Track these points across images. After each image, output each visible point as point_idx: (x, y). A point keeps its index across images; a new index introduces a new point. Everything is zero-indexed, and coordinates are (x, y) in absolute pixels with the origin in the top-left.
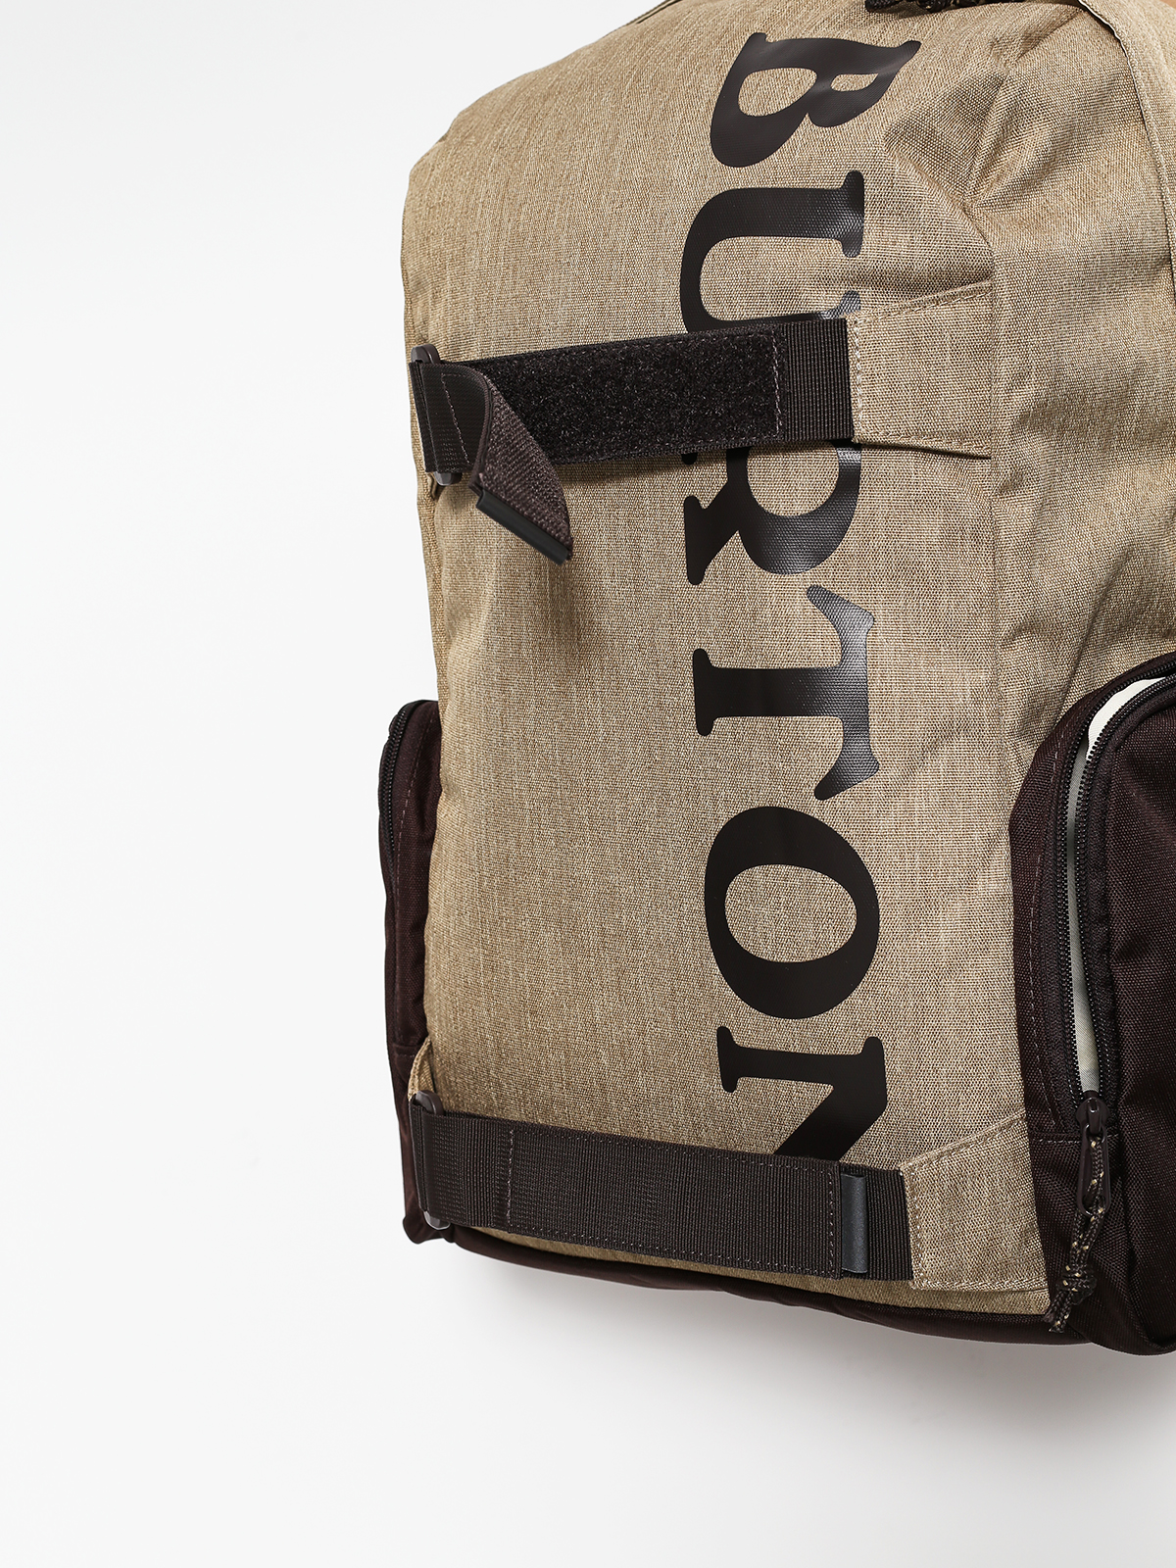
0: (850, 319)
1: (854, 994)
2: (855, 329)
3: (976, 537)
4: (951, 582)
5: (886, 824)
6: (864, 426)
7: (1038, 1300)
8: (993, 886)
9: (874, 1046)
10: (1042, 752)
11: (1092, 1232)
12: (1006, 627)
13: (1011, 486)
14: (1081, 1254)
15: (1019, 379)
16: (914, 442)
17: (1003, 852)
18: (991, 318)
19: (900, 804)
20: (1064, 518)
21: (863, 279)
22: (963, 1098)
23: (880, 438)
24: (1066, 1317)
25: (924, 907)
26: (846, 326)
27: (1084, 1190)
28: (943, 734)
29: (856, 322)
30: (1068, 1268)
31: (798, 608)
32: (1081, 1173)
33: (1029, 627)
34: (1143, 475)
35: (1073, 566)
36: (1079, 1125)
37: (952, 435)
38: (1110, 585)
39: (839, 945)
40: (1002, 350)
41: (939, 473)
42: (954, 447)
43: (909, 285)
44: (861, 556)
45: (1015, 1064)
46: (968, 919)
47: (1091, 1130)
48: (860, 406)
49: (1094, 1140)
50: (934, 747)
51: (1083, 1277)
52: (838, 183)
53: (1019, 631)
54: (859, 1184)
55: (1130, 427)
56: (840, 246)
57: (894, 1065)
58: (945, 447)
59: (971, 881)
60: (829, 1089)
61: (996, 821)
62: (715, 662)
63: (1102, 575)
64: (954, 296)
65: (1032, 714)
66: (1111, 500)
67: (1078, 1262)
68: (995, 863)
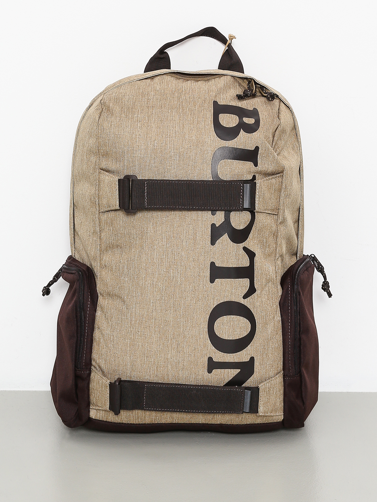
6: (257, 208)
9: (252, 359)
13: (282, 222)
21: (257, 172)
31: (241, 252)
42: (272, 212)
43: (267, 174)
45: (282, 361)
48: (257, 203)
52: (253, 149)
54: (249, 393)
56: (253, 164)
57: (257, 363)
60: (239, 370)
62: (217, 265)
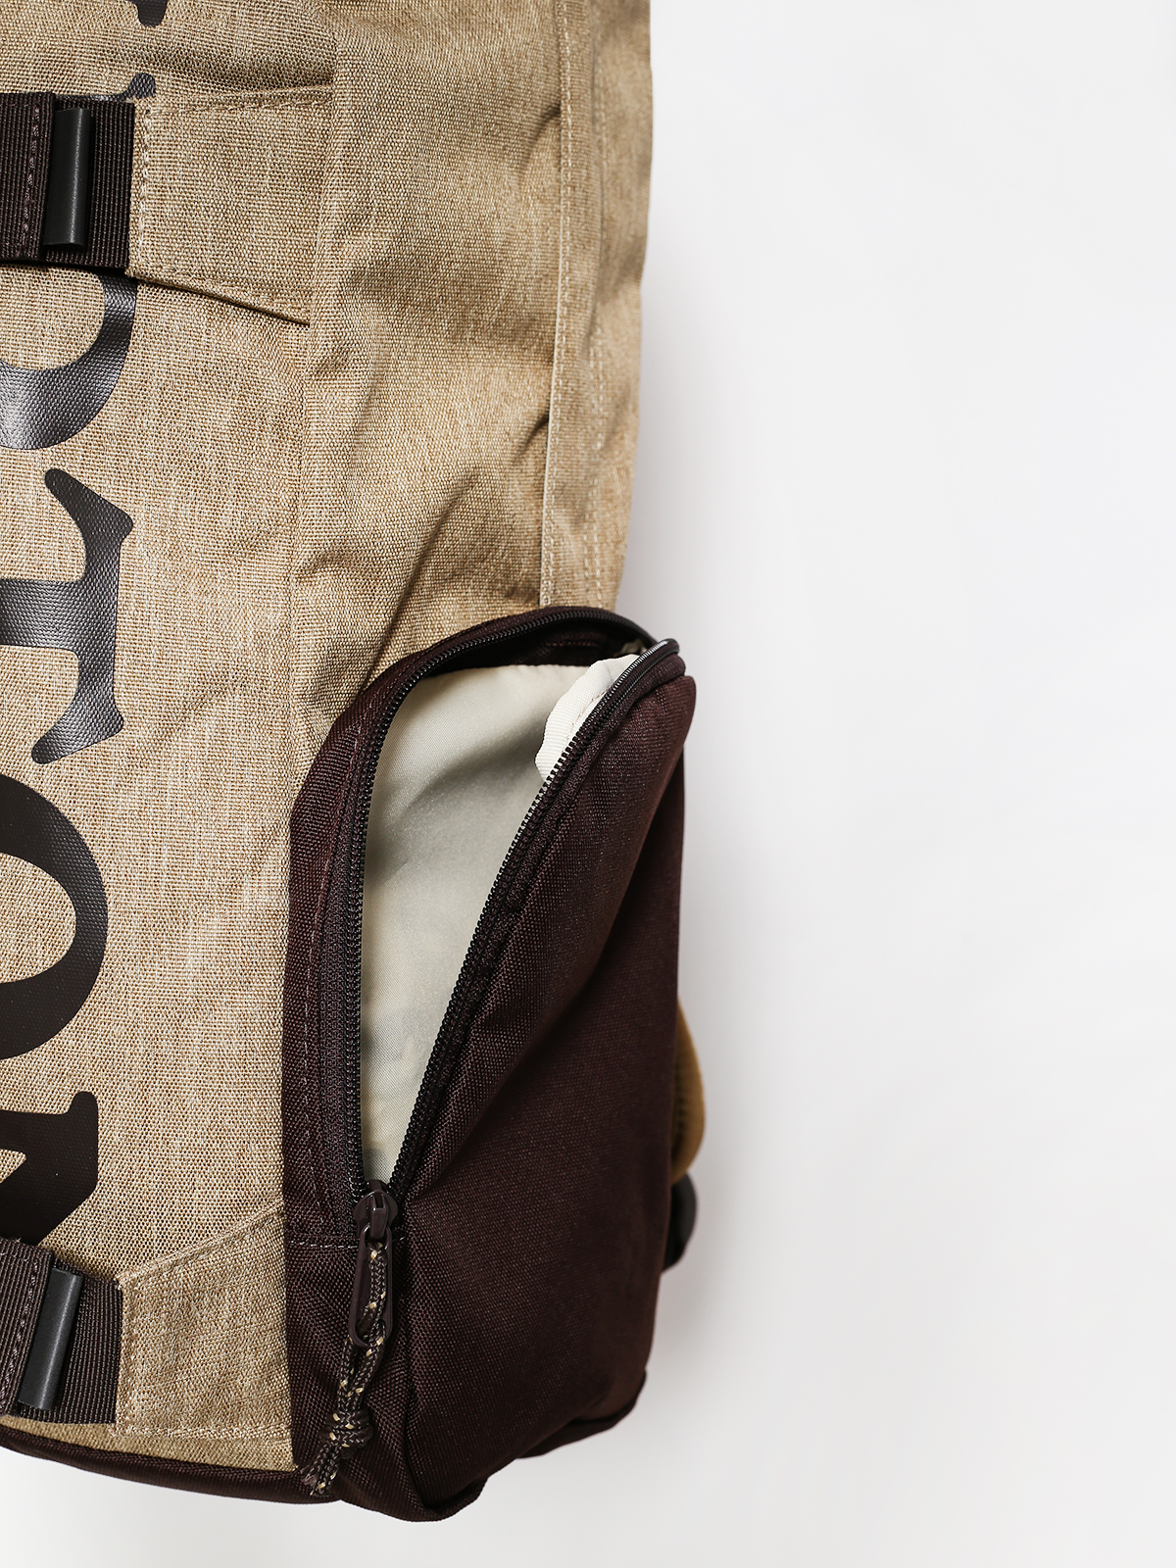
0: (140, 105)
1: (64, 1032)
2: (147, 121)
3: (279, 428)
4: (239, 487)
5: (127, 802)
6: (142, 257)
7: (276, 1451)
8: (264, 898)
9: (85, 1104)
10: (340, 725)
11: (368, 1371)
12: (304, 554)
13: (331, 367)
14: (353, 1397)
15: (354, 222)
16: (209, 286)
17: (279, 853)
18: (325, 136)
19: (147, 779)
20: (395, 420)
21: (162, 60)
22: (199, 1181)
23: (163, 275)
24: (332, 1477)
25: (169, 921)
26: (133, 115)
27: (359, 1312)
28: (212, 688)
29: (148, 111)
30: (337, 1418)
31: (30, 498)
32: (355, 1291)
33: (334, 558)
34: (497, 382)
35: (402, 485)
36: (357, 1226)
37: (261, 286)
38: (445, 516)
39: (49, 963)
40: (333, 180)
41: (239, 337)
42: (262, 302)
44: (123, 437)
45: (274, 1139)
46: (227, 942)
47: (372, 1234)
48: (142, 226)
49: (376, 1248)
50: (201, 702)
51: (355, 1429)
53: (322, 561)
55: (490, 316)
56: (135, 11)
57: (111, 1133)
58: (250, 301)
59: (234, 889)
60: (18, 1159)
61: (276, 812)
63: (437, 500)
64: (283, 98)
65: (330, 671)
66: (458, 406)
67: (350, 1410)
68: (268, 866)
